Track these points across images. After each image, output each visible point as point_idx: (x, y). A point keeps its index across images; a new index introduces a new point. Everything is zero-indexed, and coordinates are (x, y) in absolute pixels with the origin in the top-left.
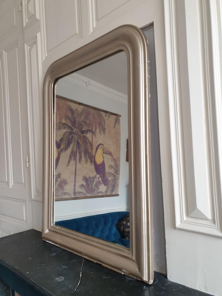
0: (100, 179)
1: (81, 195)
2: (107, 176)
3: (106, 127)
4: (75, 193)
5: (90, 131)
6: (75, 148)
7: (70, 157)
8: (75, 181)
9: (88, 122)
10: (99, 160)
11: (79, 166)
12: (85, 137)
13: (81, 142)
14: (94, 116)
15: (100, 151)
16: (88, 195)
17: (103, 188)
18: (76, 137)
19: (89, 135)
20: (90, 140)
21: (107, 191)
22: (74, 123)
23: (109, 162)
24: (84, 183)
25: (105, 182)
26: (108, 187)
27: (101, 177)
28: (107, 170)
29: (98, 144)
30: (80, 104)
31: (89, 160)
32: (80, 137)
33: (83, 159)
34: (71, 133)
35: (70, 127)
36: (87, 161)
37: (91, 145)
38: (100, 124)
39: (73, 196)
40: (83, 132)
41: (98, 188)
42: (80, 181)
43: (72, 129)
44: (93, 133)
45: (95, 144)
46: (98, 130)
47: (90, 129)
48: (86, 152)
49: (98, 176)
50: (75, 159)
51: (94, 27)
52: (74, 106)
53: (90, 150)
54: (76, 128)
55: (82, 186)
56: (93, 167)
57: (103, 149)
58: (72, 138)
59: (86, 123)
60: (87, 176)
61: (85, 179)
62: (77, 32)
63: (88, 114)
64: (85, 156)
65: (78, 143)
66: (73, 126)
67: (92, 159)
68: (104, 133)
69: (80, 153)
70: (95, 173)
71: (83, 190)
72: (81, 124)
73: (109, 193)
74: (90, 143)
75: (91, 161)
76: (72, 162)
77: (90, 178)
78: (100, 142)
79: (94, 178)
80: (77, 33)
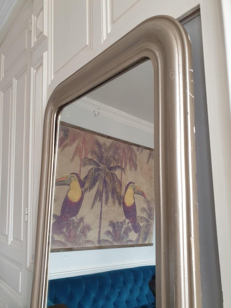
0: (130, 224)
1: (107, 244)
2: (139, 220)
3: (137, 163)
4: (99, 241)
5: (119, 167)
6: (101, 187)
7: (95, 198)
8: (100, 227)
9: (117, 157)
10: (129, 201)
11: (105, 208)
12: (113, 175)
13: (108, 181)
14: (124, 151)
15: (130, 191)
16: (116, 244)
17: (133, 236)
18: (102, 174)
19: (118, 172)
20: (119, 177)
21: (138, 240)
22: (101, 158)
23: (140, 204)
24: (111, 229)
25: (136, 228)
26: (139, 235)
27: (131, 222)
28: (139, 213)
29: (127, 183)
30: (108, 137)
31: (117, 202)
32: (107, 174)
33: (110, 200)
34: (97, 170)
35: (96, 163)
36: (114, 202)
37: (120, 184)
38: (131, 160)
39: (98, 245)
40: (111, 169)
41: (127, 236)
42: (106, 227)
43: (99, 165)
44: (123, 170)
45: (125, 183)
46: (128, 167)
47: (119, 165)
48: (114, 191)
49: (127, 221)
50: (101, 200)
51: (108, 33)
52: (102, 140)
53: (118, 190)
54: (103, 164)
55: (108, 232)
56: (121, 209)
57: (134, 189)
58: (99, 175)
59: (115, 159)
60: (115, 221)
61: (112, 224)
62: (87, 44)
63: (117, 149)
64: (113, 197)
65: (105, 181)
66: (100, 162)
67: (121, 200)
68: (136, 169)
69: (107, 193)
70: (124, 217)
71: (109, 238)
72: (109, 160)
73: (140, 242)
74: (118, 181)
75: (120, 203)
76: (98, 204)
77: (118, 223)
78: (130, 179)
79: (123, 223)
80: (87, 46)
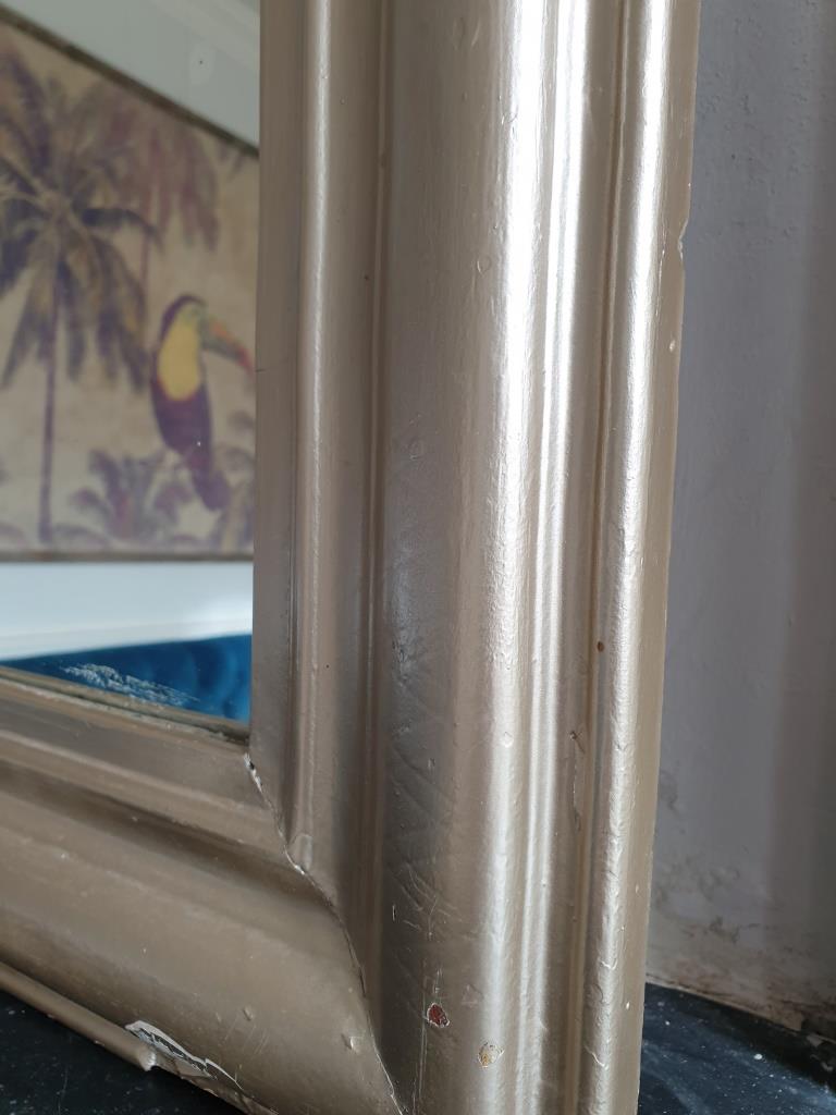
0: (185, 475)
1: (80, 545)
2: (221, 462)
3: (220, 213)
4: (45, 531)
5: (135, 218)
6: (46, 299)
7: (20, 343)
8: (47, 470)
9: (121, 166)
10: (179, 377)
11: (67, 393)
12: (103, 249)
13: (80, 271)
14: (155, 145)
15: (183, 335)
16: (120, 545)
17: (196, 520)
18: (50, 236)
19: (126, 241)
20: (134, 265)
21: (216, 537)
22: (40, 155)
23: (230, 397)
24: (97, 485)
25: (210, 491)
26: (224, 519)
27: (191, 464)
28: (222, 432)
29: (172, 296)
30: (75, 54)
31: (123, 374)
32: (74, 241)
33: (92, 360)
34: (24, 210)
35: (14, 175)
36: (110, 374)
37: (139, 296)
38: (189, 193)
39: (37, 545)
40: (92, 217)
41: (172, 516)
42: (74, 475)
43: (25, 187)
44: (152, 233)
45: (160, 295)
46: (175, 224)
47: (134, 205)
48: (110, 326)
49: (172, 457)
50: (46, 353)
52: (41, 62)
53: (129, 321)
54: (52, 185)
55: (87, 498)
56: (144, 408)
57: (203, 327)
58: (31, 236)
59: (111, 173)
60: (116, 454)
61: (103, 463)
63: (120, 127)
64: (105, 350)
65: (64, 273)
66: (37, 172)
67: (143, 371)
68: (211, 241)
69: (75, 326)
70: (155, 443)
71: (90, 521)
72: (83, 173)
73: (228, 546)
74: (130, 279)
75: (137, 380)
76: (31, 372)
77: (128, 462)
78: (185, 283)
79: (151, 465)
